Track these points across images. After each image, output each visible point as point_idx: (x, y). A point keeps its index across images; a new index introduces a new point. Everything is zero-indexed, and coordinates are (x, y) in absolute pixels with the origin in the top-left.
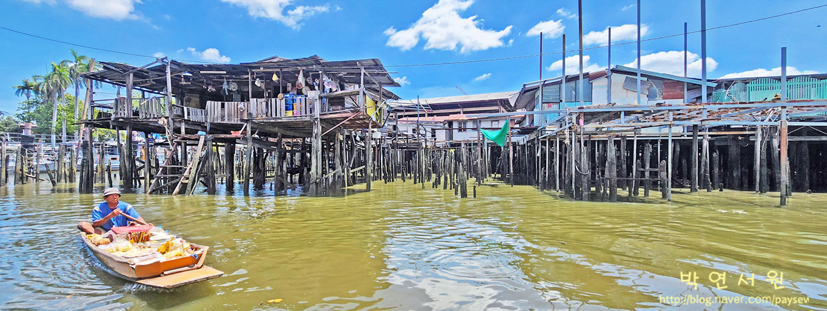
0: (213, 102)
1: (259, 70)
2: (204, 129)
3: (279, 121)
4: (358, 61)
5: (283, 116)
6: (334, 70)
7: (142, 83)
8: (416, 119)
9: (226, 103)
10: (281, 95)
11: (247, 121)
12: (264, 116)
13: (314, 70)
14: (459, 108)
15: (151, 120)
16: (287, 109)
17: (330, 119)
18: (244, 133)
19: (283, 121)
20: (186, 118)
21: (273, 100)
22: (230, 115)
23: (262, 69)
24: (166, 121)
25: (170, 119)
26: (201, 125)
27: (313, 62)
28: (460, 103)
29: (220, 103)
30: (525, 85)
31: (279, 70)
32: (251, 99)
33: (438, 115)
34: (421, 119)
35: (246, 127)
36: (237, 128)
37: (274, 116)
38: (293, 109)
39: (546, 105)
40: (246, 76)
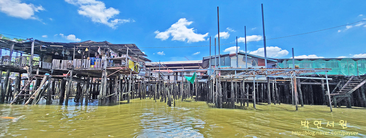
0: (56, 60)
1: (79, 46)
2: (50, 73)
3: (87, 69)
4: (125, 44)
5: (89, 67)
6: (115, 48)
7: (21, 49)
8: (158, 70)
9: (63, 61)
10: (89, 58)
11: (71, 69)
12: (80, 67)
13: (106, 47)
14: (182, 66)
15: (20, 67)
16: (91, 64)
17: (112, 69)
18: (69, 75)
19: (89, 70)
20: (40, 67)
21: (85, 60)
22: (64, 66)
23: (80, 46)
24: (28, 68)
25: (31, 67)
26: (48, 71)
27: (105, 44)
28: (182, 64)
29: (59, 60)
30: (203, 58)
31: (89, 47)
32: (74, 59)
33: (171, 69)
34: (161, 71)
35: (70, 72)
36: (66, 72)
37: (84, 67)
38: (94, 65)
39: (212, 66)
40: (73, 49)
